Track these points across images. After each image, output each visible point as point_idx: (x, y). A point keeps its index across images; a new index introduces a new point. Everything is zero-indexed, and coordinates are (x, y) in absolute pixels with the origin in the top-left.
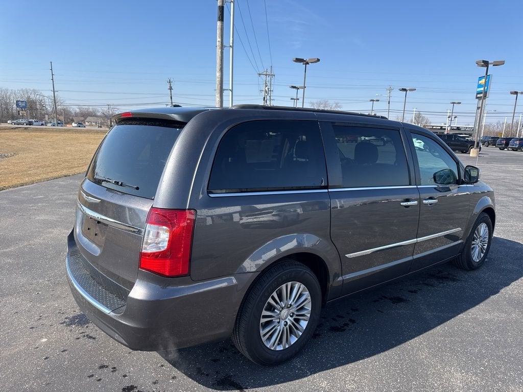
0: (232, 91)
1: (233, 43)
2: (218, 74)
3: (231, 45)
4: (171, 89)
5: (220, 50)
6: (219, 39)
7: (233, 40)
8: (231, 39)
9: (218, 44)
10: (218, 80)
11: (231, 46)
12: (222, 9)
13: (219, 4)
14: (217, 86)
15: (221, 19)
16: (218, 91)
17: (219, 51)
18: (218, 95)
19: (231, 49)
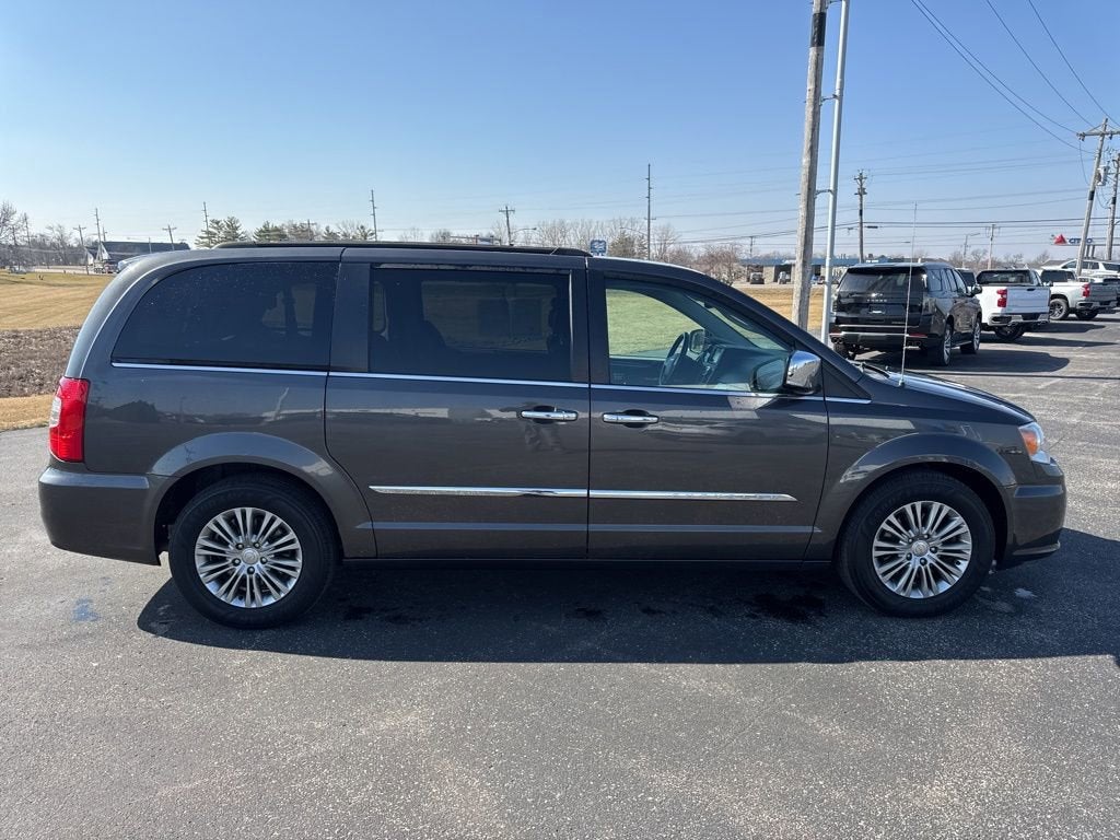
0: (835, 193)
1: (841, 89)
2: (805, 161)
3: (837, 93)
4: (862, 192)
5: (811, 109)
6: (810, 86)
7: (842, 83)
8: (838, 80)
9: (809, 96)
10: (805, 172)
11: (835, 96)
12: (821, 20)
13: (815, 9)
14: (803, 188)
15: (819, 40)
16: (803, 196)
17: (809, 110)
18: (802, 205)
19: (837, 102)
